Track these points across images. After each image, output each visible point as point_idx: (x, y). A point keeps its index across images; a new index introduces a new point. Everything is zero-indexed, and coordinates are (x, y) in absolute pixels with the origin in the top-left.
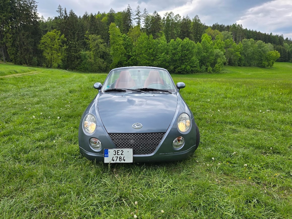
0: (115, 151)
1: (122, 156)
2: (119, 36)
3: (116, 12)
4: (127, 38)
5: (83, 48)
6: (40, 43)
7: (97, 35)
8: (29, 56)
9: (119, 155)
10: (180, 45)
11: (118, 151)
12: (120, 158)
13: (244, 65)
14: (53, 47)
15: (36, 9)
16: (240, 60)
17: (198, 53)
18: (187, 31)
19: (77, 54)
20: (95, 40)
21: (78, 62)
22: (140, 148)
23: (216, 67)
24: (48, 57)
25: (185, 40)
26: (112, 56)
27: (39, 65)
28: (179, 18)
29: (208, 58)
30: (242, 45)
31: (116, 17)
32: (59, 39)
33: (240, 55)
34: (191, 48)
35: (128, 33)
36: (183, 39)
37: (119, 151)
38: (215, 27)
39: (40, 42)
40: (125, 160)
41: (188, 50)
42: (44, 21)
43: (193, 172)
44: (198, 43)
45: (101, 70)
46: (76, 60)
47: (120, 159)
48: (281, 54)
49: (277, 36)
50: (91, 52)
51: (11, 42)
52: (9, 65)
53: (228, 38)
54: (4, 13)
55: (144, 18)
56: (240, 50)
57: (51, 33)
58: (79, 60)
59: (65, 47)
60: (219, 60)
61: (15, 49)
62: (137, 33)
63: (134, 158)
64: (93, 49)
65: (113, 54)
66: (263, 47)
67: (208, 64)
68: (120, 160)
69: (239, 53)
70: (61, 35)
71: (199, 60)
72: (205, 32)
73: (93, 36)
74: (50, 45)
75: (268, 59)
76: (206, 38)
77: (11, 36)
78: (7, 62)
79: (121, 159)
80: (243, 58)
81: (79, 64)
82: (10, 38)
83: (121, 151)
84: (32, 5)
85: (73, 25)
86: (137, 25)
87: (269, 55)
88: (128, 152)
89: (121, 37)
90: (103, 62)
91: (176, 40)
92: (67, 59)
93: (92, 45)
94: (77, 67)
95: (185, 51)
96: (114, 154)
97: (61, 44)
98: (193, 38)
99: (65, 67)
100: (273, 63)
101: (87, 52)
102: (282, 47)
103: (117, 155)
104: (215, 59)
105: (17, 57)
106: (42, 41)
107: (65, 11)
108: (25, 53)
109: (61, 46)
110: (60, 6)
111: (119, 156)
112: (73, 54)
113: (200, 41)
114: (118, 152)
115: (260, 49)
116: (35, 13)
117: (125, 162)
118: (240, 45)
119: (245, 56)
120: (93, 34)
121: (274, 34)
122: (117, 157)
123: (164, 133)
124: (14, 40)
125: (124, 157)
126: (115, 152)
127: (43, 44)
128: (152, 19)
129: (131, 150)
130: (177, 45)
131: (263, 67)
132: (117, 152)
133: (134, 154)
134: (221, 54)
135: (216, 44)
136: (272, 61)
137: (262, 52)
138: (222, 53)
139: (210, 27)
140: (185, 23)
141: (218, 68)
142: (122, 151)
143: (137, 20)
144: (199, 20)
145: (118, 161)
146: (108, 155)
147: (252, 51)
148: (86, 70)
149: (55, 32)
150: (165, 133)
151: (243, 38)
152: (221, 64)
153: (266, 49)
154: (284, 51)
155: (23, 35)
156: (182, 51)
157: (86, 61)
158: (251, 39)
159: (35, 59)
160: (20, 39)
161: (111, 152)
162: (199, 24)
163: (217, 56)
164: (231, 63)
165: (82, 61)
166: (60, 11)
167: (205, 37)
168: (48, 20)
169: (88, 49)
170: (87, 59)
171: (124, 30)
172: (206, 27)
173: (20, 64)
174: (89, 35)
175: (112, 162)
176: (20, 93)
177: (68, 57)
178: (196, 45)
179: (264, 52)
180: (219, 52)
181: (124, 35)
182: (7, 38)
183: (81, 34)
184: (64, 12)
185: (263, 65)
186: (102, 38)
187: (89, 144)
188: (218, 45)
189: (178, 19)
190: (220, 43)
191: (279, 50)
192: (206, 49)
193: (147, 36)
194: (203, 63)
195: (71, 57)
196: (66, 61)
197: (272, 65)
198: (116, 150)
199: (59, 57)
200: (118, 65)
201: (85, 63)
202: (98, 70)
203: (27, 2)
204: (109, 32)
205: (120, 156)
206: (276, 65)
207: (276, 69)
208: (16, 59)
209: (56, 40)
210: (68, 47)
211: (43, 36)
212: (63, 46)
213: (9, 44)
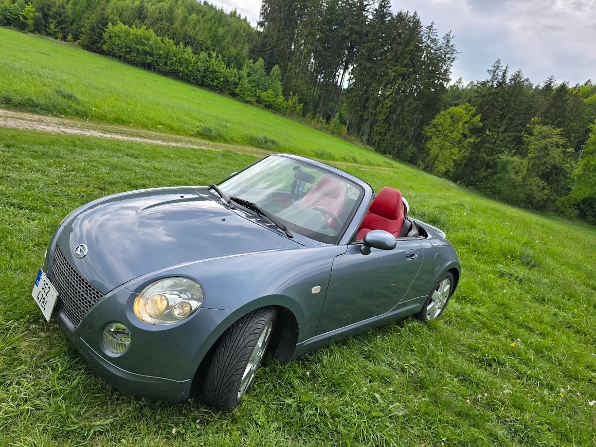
5: (509, 148)
6: (428, 124)
7: (555, 128)
8: (401, 142)
14: (449, 134)
15: (452, 64)
19: (492, 158)
20: (544, 137)
21: (484, 174)
24: (434, 151)
26: (573, 180)
27: (411, 161)
32: (466, 123)
39: (430, 122)
42: (460, 87)
45: (531, 203)
46: (483, 169)
50: (525, 162)
51: (385, 113)
52: (367, 149)
54: (396, 66)
58: (490, 170)
59: (472, 140)
61: (387, 126)
64: (530, 155)
65: (579, 177)
70: (474, 115)
73: (545, 128)
74: (446, 132)
77: (390, 104)
78: (368, 144)
81: (485, 178)
82: (387, 108)
84: (448, 56)
85: (509, 101)
90: (544, 188)
92: (466, 163)
93: (534, 145)
94: (478, 183)
97: (467, 132)
101: (515, 158)
105: (384, 139)
106: (435, 121)
107: (505, 71)
108: (399, 136)
109: (465, 136)
110: (498, 61)
112: (483, 157)
116: (446, 71)
120: (546, 124)
124: (392, 112)
127: (434, 126)
148: (494, 194)
149: (466, 109)
155: (409, 106)
157: (504, 176)
159: (411, 148)
160: (402, 111)
165: (495, 173)
166: (495, 72)
168: (468, 85)
169: (523, 155)
170: (508, 173)
173: (384, 152)
174: (536, 125)
177: (470, 159)
182: (382, 107)
183: (519, 120)
184: (501, 74)
186: (562, 135)
195: (475, 161)
196: (463, 165)
199: (451, 156)
200: (583, 204)
201: (500, 179)
202: (521, 201)
203: (441, 51)
204: (591, 127)
208: (381, 143)
209: (461, 124)
210: (479, 140)
211: (439, 113)
212: (470, 137)
213: (381, 117)
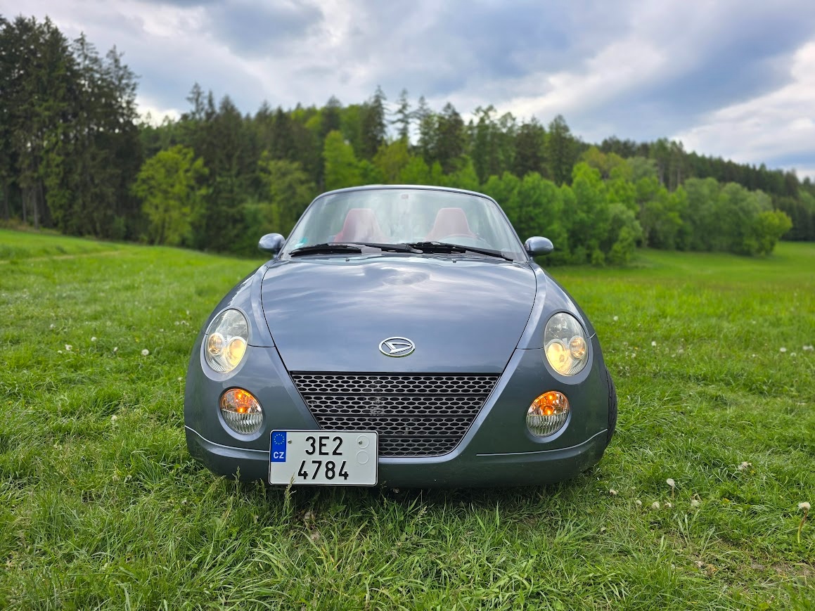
0: (311, 441)
1: (338, 461)
2: (350, 165)
3: (346, 105)
4: (372, 170)
5: (251, 194)
6: (135, 180)
7: (291, 162)
8: (103, 213)
9: (327, 454)
10: (516, 191)
11: (321, 438)
12: (330, 467)
13: (694, 249)
14: (170, 189)
15: (134, 92)
16: (681, 233)
17: (565, 212)
18: (534, 155)
19: (236, 210)
20: (284, 174)
21: (234, 232)
22: (404, 429)
23: (616, 252)
24: (155, 217)
25: (526, 178)
27: (129, 236)
28: (512, 122)
29: (593, 226)
30: (685, 194)
31: (344, 118)
32: (187, 171)
33: (680, 221)
34: (545, 200)
35: (375, 159)
36: (520, 175)
37: (328, 438)
38: (610, 146)
39: (136, 176)
40: (346, 475)
41: (537, 204)
42: (153, 124)
43: (603, 529)
44: (564, 186)
46: (230, 226)
47: (328, 469)
48: (793, 220)
49: (780, 173)
50: (274, 206)
51: (58, 175)
53: (645, 174)
54: (47, 101)
55: (418, 122)
56: (679, 207)
57: (168, 155)
58: (240, 226)
59: (203, 191)
60: (623, 233)
61: (69, 193)
62: (398, 157)
63: (380, 468)
64: (278, 198)
66: (743, 200)
67: (593, 242)
68: (330, 474)
69: (677, 214)
70: (194, 160)
71: (568, 231)
72: (582, 160)
73: (281, 163)
74: (164, 186)
75: (757, 233)
76: (585, 173)
77: (59, 159)
78: (44, 227)
79: (332, 469)
80: (689, 227)
81: (237, 236)
82: (58, 166)
83: (334, 440)
84: (124, 81)
85: (229, 136)
86: (400, 137)
87: (761, 221)
88: (360, 443)
89: (357, 167)
91: (504, 178)
92: (207, 223)
93: (275, 186)
94: (232, 245)
95: (528, 206)
96: (307, 451)
97: (193, 182)
98: (550, 172)
99: (201, 244)
100: (772, 244)
101: (261, 205)
102: (795, 202)
103: (316, 456)
104: (613, 230)
105: (71, 215)
106: (143, 175)
107: (210, 98)
108: (95, 204)
109: (192, 188)
110: (196, 86)
111: (324, 459)
112: (225, 211)
113: (570, 182)
114: (324, 441)
115: (736, 203)
116: (129, 103)
117: (349, 482)
118: (679, 195)
119: (694, 222)
120: (280, 158)
121: (771, 168)
122: (320, 463)
123: (496, 376)
124: (69, 172)
125: (344, 462)
126: (313, 445)
127: (144, 181)
128: (441, 124)
129: (371, 438)
130: (505, 189)
131: (745, 253)
132: (317, 445)
133: (382, 451)
134: (629, 217)
135: (612, 190)
136: (768, 237)
137: (741, 214)
138: (632, 213)
139: (597, 146)
140: (528, 135)
141: (619, 255)
142: (338, 441)
143: (400, 125)
144: (566, 129)
145: (321, 480)
146: (284, 455)
147: (714, 209)
149: (179, 152)
150: (500, 375)
151: (687, 177)
152: (630, 245)
153: (751, 207)
154: (802, 212)
155: (94, 159)
156: (521, 207)
157: (258, 228)
158: (710, 180)
159: (120, 222)
160: (84, 167)
161: (297, 441)
162: (565, 138)
163: (618, 222)
164: (655, 242)
165: (246, 228)
166: (197, 100)
167: (583, 171)
168: (164, 121)
169: (269, 198)
170: (261, 224)
171: (363, 150)
172: (585, 147)
173: (79, 233)
174: (270, 162)
175: (300, 481)
176: (51, 293)
177: (210, 217)
178: (558, 191)
179: (747, 213)
180: (622, 212)
181: (364, 163)
182: (48, 166)
183: (249, 158)
184: (206, 102)
185: (746, 248)
186: (305, 169)
187: (219, 414)
188: (617, 192)
189: (509, 125)
190: (624, 189)
191: (789, 210)
192: (586, 203)
193: (426, 168)
194: (580, 240)
195: (218, 218)
196: (204, 227)
197: (771, 249)
198: (317, 435)
199: (184, 218)
201: (255, 234)
203: (111, 75)
204: (324, 155)
205: (331, 458)
206: (781, 249)
207: (783, 260)
208: (68, 221)
209: (181, 173)
210: (211, 190)
211: (145, 163)
212: (199, 189)
213: (52, 182)
